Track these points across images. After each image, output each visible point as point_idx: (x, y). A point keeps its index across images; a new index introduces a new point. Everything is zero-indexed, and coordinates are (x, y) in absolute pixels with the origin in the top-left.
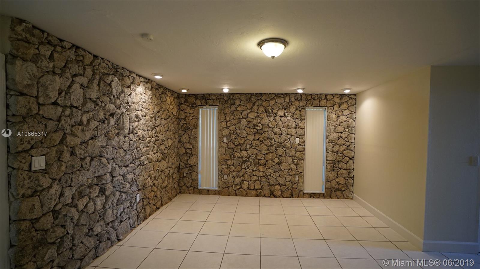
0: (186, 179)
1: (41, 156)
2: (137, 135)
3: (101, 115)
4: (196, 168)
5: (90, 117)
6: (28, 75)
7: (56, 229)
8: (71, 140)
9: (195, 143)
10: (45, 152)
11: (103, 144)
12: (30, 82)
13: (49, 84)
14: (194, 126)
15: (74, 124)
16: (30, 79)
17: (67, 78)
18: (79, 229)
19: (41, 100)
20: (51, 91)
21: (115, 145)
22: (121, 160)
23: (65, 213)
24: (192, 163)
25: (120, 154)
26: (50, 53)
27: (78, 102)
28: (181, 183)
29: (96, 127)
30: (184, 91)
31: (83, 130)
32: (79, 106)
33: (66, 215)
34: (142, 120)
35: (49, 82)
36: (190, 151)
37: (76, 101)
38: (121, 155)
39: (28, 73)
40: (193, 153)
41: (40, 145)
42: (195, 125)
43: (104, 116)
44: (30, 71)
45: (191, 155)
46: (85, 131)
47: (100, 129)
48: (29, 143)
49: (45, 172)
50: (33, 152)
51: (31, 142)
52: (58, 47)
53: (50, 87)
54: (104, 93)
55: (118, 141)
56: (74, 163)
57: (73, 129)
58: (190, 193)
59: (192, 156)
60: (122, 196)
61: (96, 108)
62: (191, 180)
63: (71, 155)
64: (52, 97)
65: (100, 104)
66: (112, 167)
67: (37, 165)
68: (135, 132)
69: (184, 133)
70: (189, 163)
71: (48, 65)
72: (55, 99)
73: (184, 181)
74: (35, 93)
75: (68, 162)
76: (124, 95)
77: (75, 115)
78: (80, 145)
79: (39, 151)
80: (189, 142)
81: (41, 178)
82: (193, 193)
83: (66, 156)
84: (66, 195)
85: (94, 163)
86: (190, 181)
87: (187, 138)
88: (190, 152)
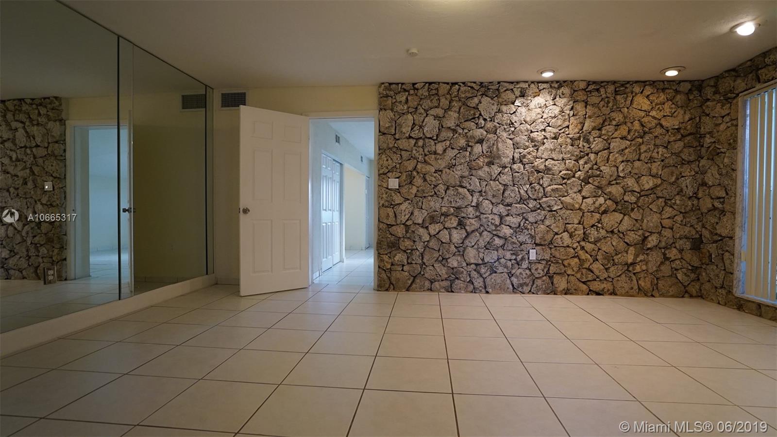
0: (712, 267)
1: (396, 178)
2: (533, 165)
3: (462, 142)
4: (730, 242)
5: (446, 146)
6: (388, 120)
7: (405, 240)
8: (422, 168)
9: (731, 183)
10: (397, 176)
11: (463, 174)
12: (390, 124)
13: (404, 123)
14: (730, 144)
15: (428, 153)
16: (389, 122)
17: (420, 114)
18: (430, 251)
19: (397, 136)
20: (405, 128)
21: (483, 175)
22: (493, 195)
23: (413, 230)
24: (724, 232)
25: (491, 187)
26: (404, 98)
27: (432, 133)
28: (702, 275)
29: (455, 156)
30: (672, 73)
31: (436, 158)
32: (433, 136)
33: (413, 232)
34: (547, 143)
35: (403, 121)
36: (720, 202)
37: (429, 132)
38: (492, 189)
39: (388, 118)
40: (727, 207)
41: (395, 170)
42: (732, 141)
43: (466, 143)
44: (389, 116)
45: (723, 212)
46: (438, 159)
47: (458, 158)
48: (387, 168)
49: (398, 191)
50: (390, 174)
51: (389, 167)
52: (410, 91)
53: (404, 124)
54: (466, 119)
55: (488, 172)
56: (424, 188)
57: (426, 158)
58: (719, 303)
59: (725, 215)
60: (494, 239)
61: (455, 136)
62: (723, 272)
63: (424, 181)
64: (406, 132)
65: (461, 131)
66: (478, 201)
67: (391, 185)
68: (526, 161)
69: (710, 162)
70: (718, 232)
71: (403, 108)
72: (409, 133)
73: (708, 271)
74: (393, 132)
75: (420, 186)
76: (501, 115)
77: (427, 145)
78: (434, 173)
79: (394, 174)
80: (719, 185)
81: (393, 194)
82: (725, 305)
83: (418, 181)
84: (415, 215)
85: (451, 192)
86: (720, 275)
87: (715, 174)
88: (720, 206)
